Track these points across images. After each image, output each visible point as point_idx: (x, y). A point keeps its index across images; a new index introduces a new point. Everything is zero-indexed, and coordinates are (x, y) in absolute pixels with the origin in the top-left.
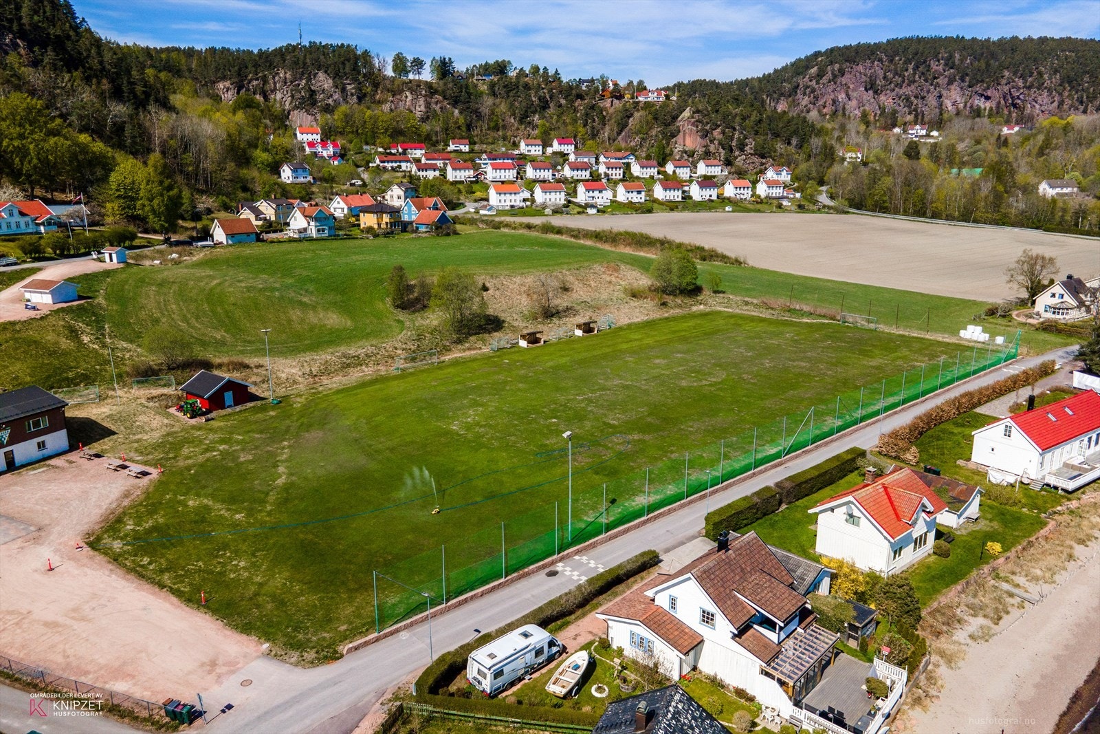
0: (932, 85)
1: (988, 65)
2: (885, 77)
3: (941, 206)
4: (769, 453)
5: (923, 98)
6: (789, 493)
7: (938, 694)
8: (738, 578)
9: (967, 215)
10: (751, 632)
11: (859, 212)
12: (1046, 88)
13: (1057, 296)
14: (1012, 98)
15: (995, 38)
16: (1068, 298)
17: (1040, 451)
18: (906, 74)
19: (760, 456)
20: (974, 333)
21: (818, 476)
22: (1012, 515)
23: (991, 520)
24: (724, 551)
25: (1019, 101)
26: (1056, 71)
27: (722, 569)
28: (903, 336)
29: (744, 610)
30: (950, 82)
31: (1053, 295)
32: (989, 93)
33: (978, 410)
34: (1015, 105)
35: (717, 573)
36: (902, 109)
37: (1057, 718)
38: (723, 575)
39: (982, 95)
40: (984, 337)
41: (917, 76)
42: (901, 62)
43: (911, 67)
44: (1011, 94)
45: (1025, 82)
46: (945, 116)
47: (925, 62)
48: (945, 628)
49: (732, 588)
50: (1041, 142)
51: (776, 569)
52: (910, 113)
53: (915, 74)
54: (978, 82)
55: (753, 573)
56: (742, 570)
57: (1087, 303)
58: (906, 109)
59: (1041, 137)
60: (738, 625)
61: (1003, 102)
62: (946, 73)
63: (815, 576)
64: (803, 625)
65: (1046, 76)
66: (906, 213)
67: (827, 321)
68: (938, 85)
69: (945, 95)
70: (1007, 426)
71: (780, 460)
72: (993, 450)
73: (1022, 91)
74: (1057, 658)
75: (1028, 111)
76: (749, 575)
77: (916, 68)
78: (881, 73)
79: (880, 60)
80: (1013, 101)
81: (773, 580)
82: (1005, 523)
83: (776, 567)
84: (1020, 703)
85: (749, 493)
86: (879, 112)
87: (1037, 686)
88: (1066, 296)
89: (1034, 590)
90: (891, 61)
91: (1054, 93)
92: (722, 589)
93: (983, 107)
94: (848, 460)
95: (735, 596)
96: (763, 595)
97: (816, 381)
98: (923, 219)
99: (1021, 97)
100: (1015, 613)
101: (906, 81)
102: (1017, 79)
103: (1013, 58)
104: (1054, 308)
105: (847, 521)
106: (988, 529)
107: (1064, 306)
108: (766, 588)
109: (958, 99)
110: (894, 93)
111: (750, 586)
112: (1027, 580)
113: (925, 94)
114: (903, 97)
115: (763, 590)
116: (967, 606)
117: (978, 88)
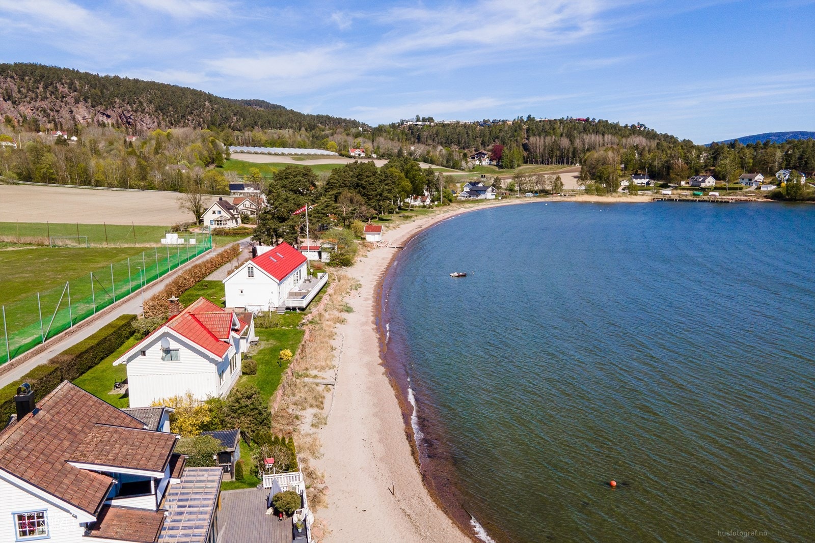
0: (62, 102)
1: (102, 92)
2: (19, 92)
3: (101, 177)
4: (22, 343)
5: (58, 111)
6: (70, 366)
7: (324, 485)
8: (66, 443)
9: (123, 184)
10: (111, 512)
11: (29, 183)
12: (147, 113)
13: (216, 212)
14: (126, 118)
15: (102, 74)
16: (223, 213)
17: (278, 281)
18: (38, 91)
19: (12, 348)
20: (172, 239)
21: (98, 344)
22: (278, 333)
23: (267, 340)
24: (30, 414)
25: (131, 120)
26: (151, 102)
27: (37, 439)
28: (116, 248)
29: (95, 483)
30: (77, 101)
31: (214, 213)
32: (108, 112)
33: (207, 279)
34: (129, 123)
35: (30, 446)
36: (42, 119)
37: (412, 458)
38: (42, 446)
39: (104, 114)
40: (181, 241)
41: (48, 94)
42: (31, 81)
43: (41, 86)
44: (124, 115)
45: (132, 107)
46: (79, 127)
47: (52, 84)
48: (291, 428)
49: (62, 459)
50: (155, 145)
51: (116, 418)
52: (49, 122)
53: (45, 92)
54: (98, 104)
55: (87, 431)
56: (70, 432)
57: (236, 216)
58: (45, 118)
59: (154, 142)
60: (92, 508)
61: (120, 120)
62: (71, 94)
63: (157, 420)
64: (175, 473)
65: (145, 105)
66: (73, 183)
67: (35, 247)
68: (67, 103)
69: (75, 111)
70: (249, 268)
71: (41, 345)
72: (242, 292)
73: (131, 113)
74: (375, 415)
75: (139, 127)
76: (83, 435)
77: (46, 87)
78: (15, 88)
79: (12, 77)
80: (127, 120)
81: (120, 429)
82: (278, 339)
83: (114, 415)
84: (381, 459)
85: (18, 378)
86: (21, 120)
87: (381, 441)
88: (222, 212)
89: (328, 375)
90: (23, 79)
91: (153, 116)
92: (48, 466)
93: (106, 122)
94: (123, 326)
95: (72, 468)
96: (117, 451)
97: (47, 284)
98: (90, 187)
99: (132, 117)
100: (328, 396)
101: (40, 97)
102: (126, 105)
103: (119, 90)
104: (218, 221)
105: (163, 359)
106: (270, 346)
107: (222, 218)
108: (116, 441)
109: (86, 115)
110: (31, 105)
111: (91, 448)
112: (318, 371)
113: (59, 109)
114: (40, 109)
115: (113, 446)
116: (295, 404)
117: (99, 108)
